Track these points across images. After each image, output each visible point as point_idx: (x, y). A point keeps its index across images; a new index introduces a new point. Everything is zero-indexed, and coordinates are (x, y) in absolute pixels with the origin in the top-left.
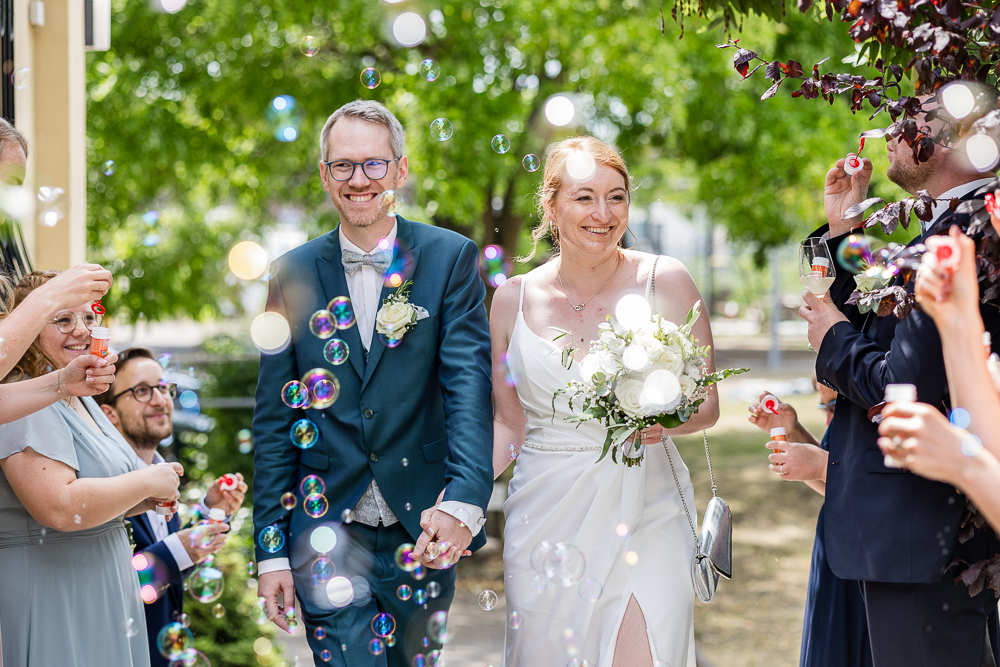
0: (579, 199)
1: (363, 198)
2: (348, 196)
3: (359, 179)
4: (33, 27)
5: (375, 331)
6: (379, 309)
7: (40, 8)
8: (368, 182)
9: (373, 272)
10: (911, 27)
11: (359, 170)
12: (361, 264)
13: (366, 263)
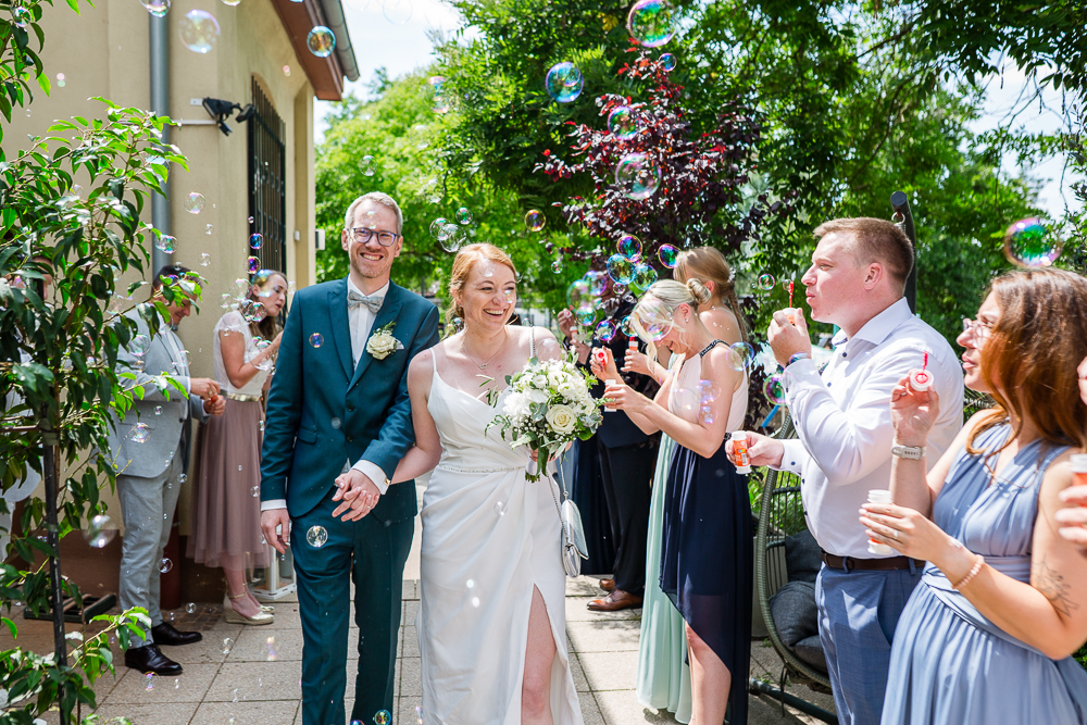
0: (483, 289)
1: (373, 258)
2: (362, 254)
3: (373, 242)
4: (295, 241)
5: (365, 350)
6: (371, 335)
7: (298, 233)
8: (379, 247)
9: (367, 310)
10: (612, 231)
11: (374, 238)
12: (359, 302)
13: (364, 303)
